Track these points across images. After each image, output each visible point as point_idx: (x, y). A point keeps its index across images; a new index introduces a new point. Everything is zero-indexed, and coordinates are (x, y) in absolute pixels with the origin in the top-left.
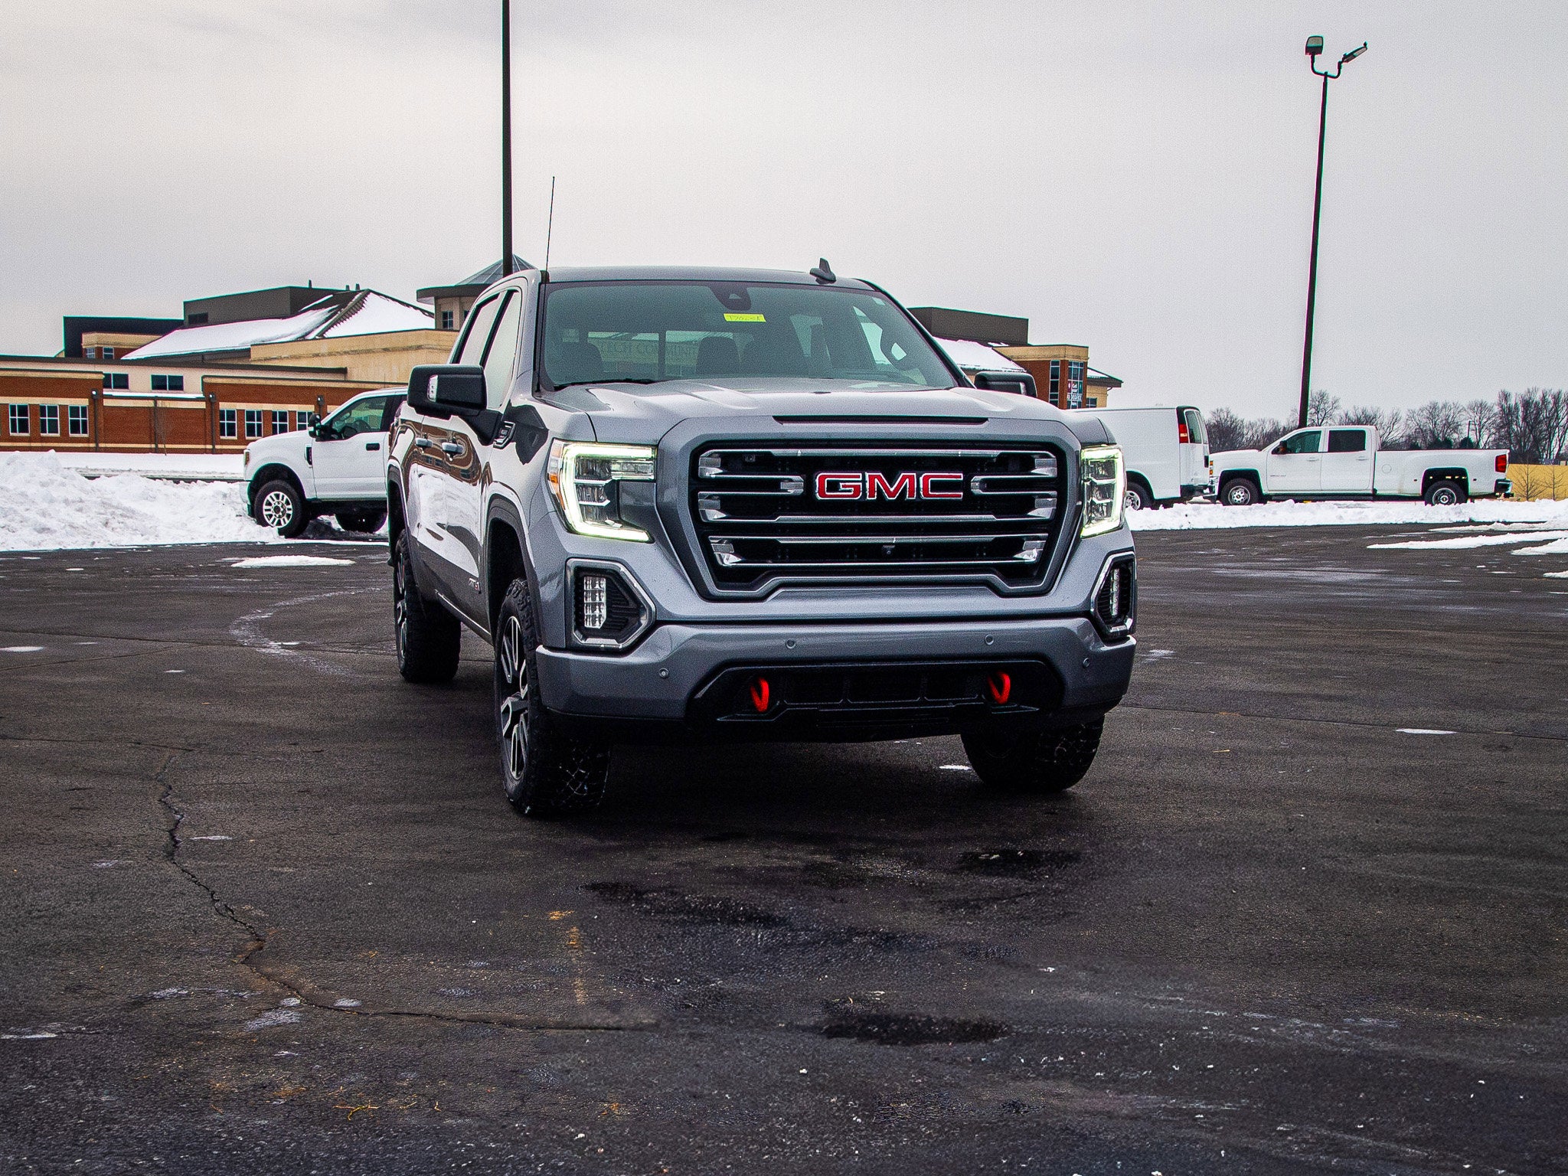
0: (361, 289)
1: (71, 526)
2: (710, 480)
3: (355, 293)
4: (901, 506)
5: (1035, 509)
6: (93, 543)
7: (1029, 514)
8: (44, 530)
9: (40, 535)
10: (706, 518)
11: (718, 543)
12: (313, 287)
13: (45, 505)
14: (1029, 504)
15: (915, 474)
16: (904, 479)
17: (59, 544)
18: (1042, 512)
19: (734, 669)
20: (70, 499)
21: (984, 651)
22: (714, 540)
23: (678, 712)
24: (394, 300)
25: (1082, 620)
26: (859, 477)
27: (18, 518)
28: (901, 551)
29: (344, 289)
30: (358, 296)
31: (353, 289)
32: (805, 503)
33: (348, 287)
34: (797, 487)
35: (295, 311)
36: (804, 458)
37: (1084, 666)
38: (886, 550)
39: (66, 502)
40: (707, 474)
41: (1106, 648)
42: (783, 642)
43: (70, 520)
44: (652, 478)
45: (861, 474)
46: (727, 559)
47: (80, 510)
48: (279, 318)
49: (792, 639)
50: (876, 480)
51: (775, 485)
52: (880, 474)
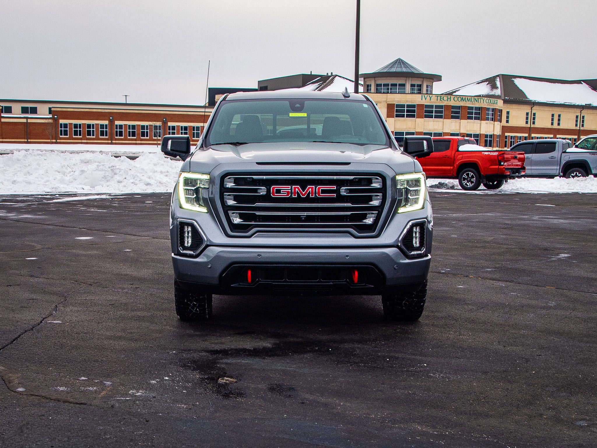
0: (333, 74)
1: (160, 183)
2: (228, 188)
3: (330, 76)
4: (308, 200)
5: (372, 201)
6: (167, 190)
7: (370, 203)
8: (148, 184)
9: (146, 186)
10: (227, 203)
11: (232, 214)
12: (312, 74)
13: (151, 174)
14: (370, 199)
15: (314, 187)
16: (310, 188)
17: (154, 190)
18: (375, 203)
19: (236, 265)
20: (163, 171)
21: (345, 261)
22: (230, 213)
23: (216, 282)
24: (347, 79)
25: (395, 249)
26: (289, 188)
27: (138, 179)
28: (309, 219)
29: (326, 75)
30: (331, 78)
31: (330, 74)
32: (267, 198)
33: (327, 74)
34: (264, 191)
35: (304, 85)
36: (267, 180)
37: (395, 269)
38: (302, 218)
39: (161, 172)
40: (227, 186)
41: (407, 261)
42: (256, 255)
43: (160, 180)
44: (207, 187)
45: (290, 187)
46: (236, 220)
47: (167, 176)
48: (297, 88)
49: (260, 254)
50: (297, 189)
51: (256, 191)
52: (299, 186)
